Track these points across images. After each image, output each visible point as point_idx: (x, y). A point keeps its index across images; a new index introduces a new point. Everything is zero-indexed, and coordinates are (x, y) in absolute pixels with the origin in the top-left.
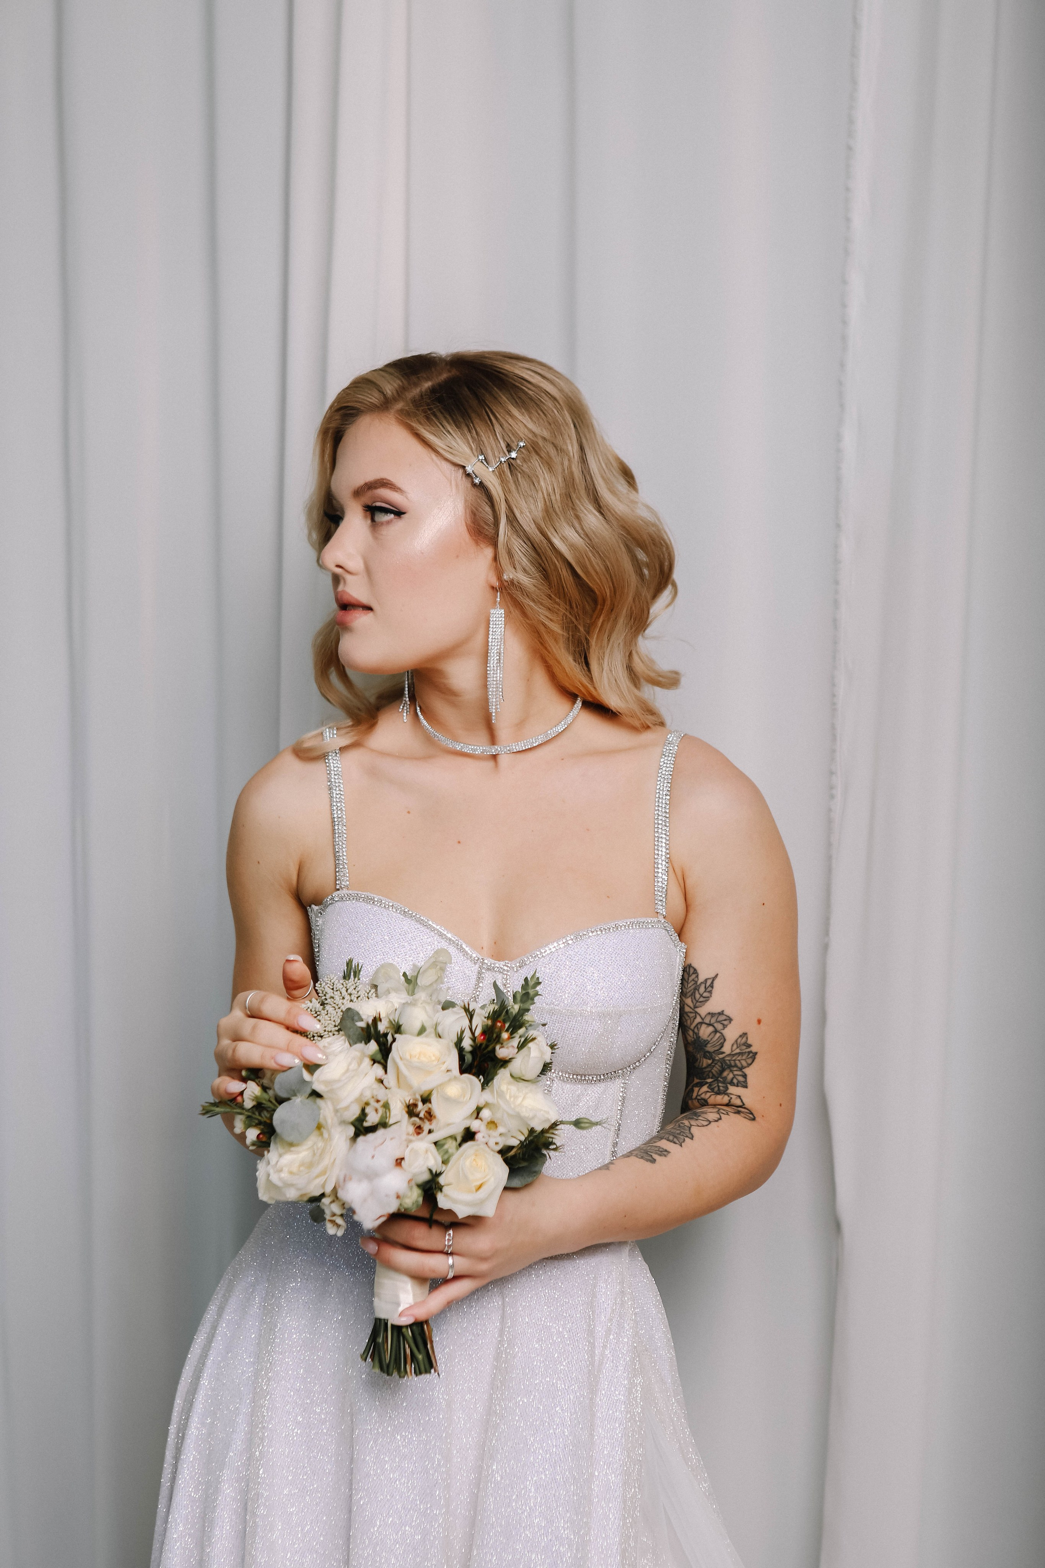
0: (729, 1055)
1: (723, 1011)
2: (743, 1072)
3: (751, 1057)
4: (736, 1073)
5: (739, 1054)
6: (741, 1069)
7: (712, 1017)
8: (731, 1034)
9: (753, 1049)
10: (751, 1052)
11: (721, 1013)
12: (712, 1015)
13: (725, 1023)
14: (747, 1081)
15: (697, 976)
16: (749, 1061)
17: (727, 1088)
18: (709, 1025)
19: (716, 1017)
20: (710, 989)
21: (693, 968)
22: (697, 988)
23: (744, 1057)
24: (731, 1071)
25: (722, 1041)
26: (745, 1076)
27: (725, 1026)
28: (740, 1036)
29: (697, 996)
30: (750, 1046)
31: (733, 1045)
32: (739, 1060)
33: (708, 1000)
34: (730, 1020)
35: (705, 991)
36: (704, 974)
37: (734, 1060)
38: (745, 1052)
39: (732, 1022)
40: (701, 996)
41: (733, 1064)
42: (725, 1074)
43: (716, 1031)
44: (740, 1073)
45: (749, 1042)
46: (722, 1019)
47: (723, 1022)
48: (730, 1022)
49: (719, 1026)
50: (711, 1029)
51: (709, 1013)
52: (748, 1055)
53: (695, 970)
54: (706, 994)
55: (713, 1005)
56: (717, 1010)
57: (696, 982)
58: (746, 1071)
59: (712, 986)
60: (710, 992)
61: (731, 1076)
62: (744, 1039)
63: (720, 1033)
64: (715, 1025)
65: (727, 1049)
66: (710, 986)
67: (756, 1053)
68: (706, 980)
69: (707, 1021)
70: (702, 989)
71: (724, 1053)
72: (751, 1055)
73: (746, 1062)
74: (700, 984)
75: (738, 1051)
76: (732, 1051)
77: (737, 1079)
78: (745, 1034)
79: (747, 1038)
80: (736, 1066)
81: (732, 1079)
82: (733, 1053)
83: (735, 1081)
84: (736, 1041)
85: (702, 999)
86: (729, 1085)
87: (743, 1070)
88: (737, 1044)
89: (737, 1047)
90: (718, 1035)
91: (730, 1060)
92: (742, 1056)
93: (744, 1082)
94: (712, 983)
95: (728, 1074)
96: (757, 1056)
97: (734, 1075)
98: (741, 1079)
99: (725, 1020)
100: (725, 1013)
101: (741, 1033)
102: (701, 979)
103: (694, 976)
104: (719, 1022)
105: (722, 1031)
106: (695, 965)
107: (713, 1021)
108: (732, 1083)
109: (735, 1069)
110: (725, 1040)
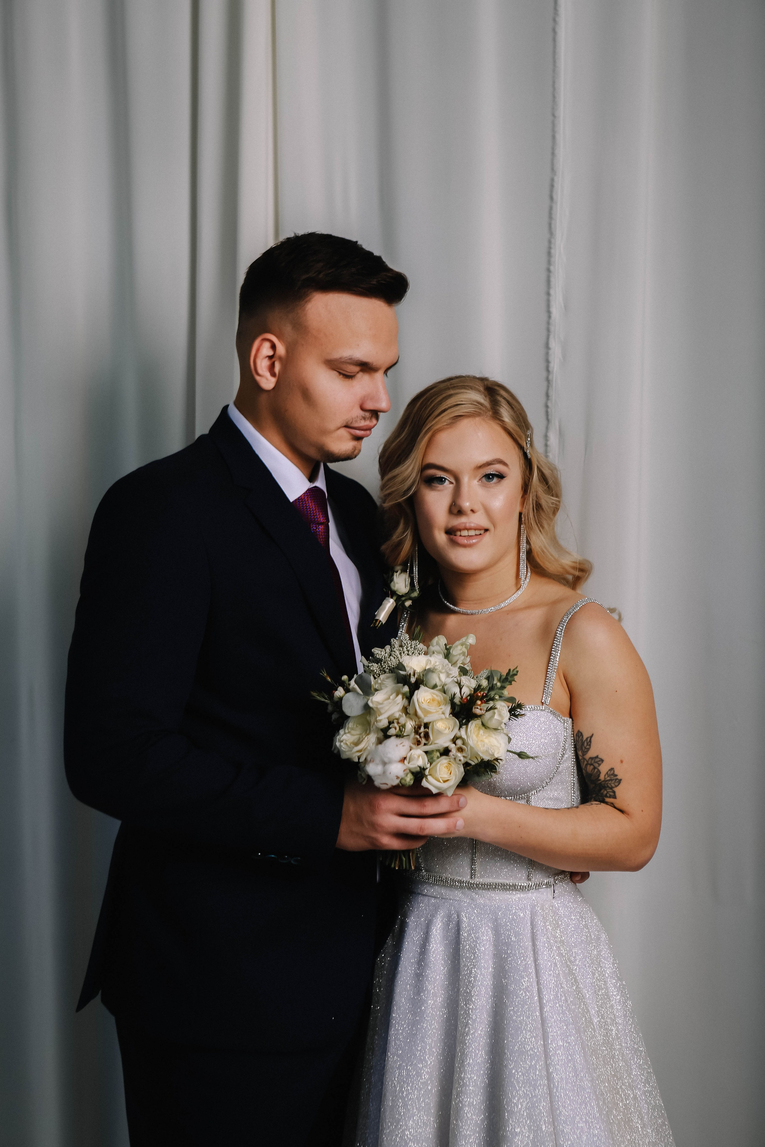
0: (603, 781)
1: (597, 756)
2: (613, 790)
3: (617, 782)
4: (608, 790)
5: (609, 780)
6: (612, 788)
7: (592, 760)
8: (604, 769)
9: (619, 777)
10: (617, 779)
11: (597, 757)
12: (591, 758)
13: (600, 763)
14: (616, 795)
15: (583, 737)
16: (617, 784)
17: (604, 800)
18: (591, 764)
19: (594, 759)
20: (589, 743)
21: (580, 732)
22: (583, 744)
23: (613, 782)
24: (606, 790)
25: (598, 773)
26: (614, 792)
27: (599, 765)
28: (609, 770)
29: (584, 748)
30: (616, 775)
31: (605, 775)
32: (610, 784)
33: (589, 750)
34: (602, 761)
35: (587, 745)
36: (586, 735)
37: (607, 784)
38: (614, 779)
39: (604, 762)
40: (585, 748)
41: (606, 785)
42: (602, 791)
43: (595, 768)
44: (611, 790)
45: (616, 773)
46: (598, 760)
47: (598, 762)
48: (602, 762)
49: (596, 765)
50: (592, 767)
51: (590, 758)
52: (615, 781)
53: (581, 733)
54: (588, 747)
55: (591, 753)
56: (594, 755)
57: (582, 741)
58: (615, 789)
59: (590, 741)
60: (590, 745)
61: (605, 792)
62: (612, 772)
63: (597, 769)
64: (594, 764)
65: (602, 777)
66: (589, 741)
67: (621, 780)
68: (587, 739)
69: (590, 762)
70: (585, 744)
71: (600, 780)
72: (618, 780)
73: (614, 784)
74: (584, 742)
75: (609, 778)
76: (605, 779)
77: (609, 794)
78: (612, 769)
79: (614, 771)
80: (609, 787)
81: (606, 794)
82: (606, 780)
83: (608, 795)
84: (607, 773)
85: (586, 750)
86: (605, 798)
87: (613, 789)
88: (608, 775)
89: (608, 777)
90: (596, 770)
91: (604, 784)
92: (612, 782)
93: (613, 795)
94: (590, 740)
95: (604, 792)
96: (621, 782)
97: (607, 792)
98: (612, 794)
99: (599, 761)
100: (600, 756)
101: (609, 768)
102: (585, 738)
103: (581, 737)
104: (597, 762)
105: (598, 768)
106: (581, 730)
107: (593, 762)
108: (606, 796)
109: (608, 788)
110: (600, 773)
